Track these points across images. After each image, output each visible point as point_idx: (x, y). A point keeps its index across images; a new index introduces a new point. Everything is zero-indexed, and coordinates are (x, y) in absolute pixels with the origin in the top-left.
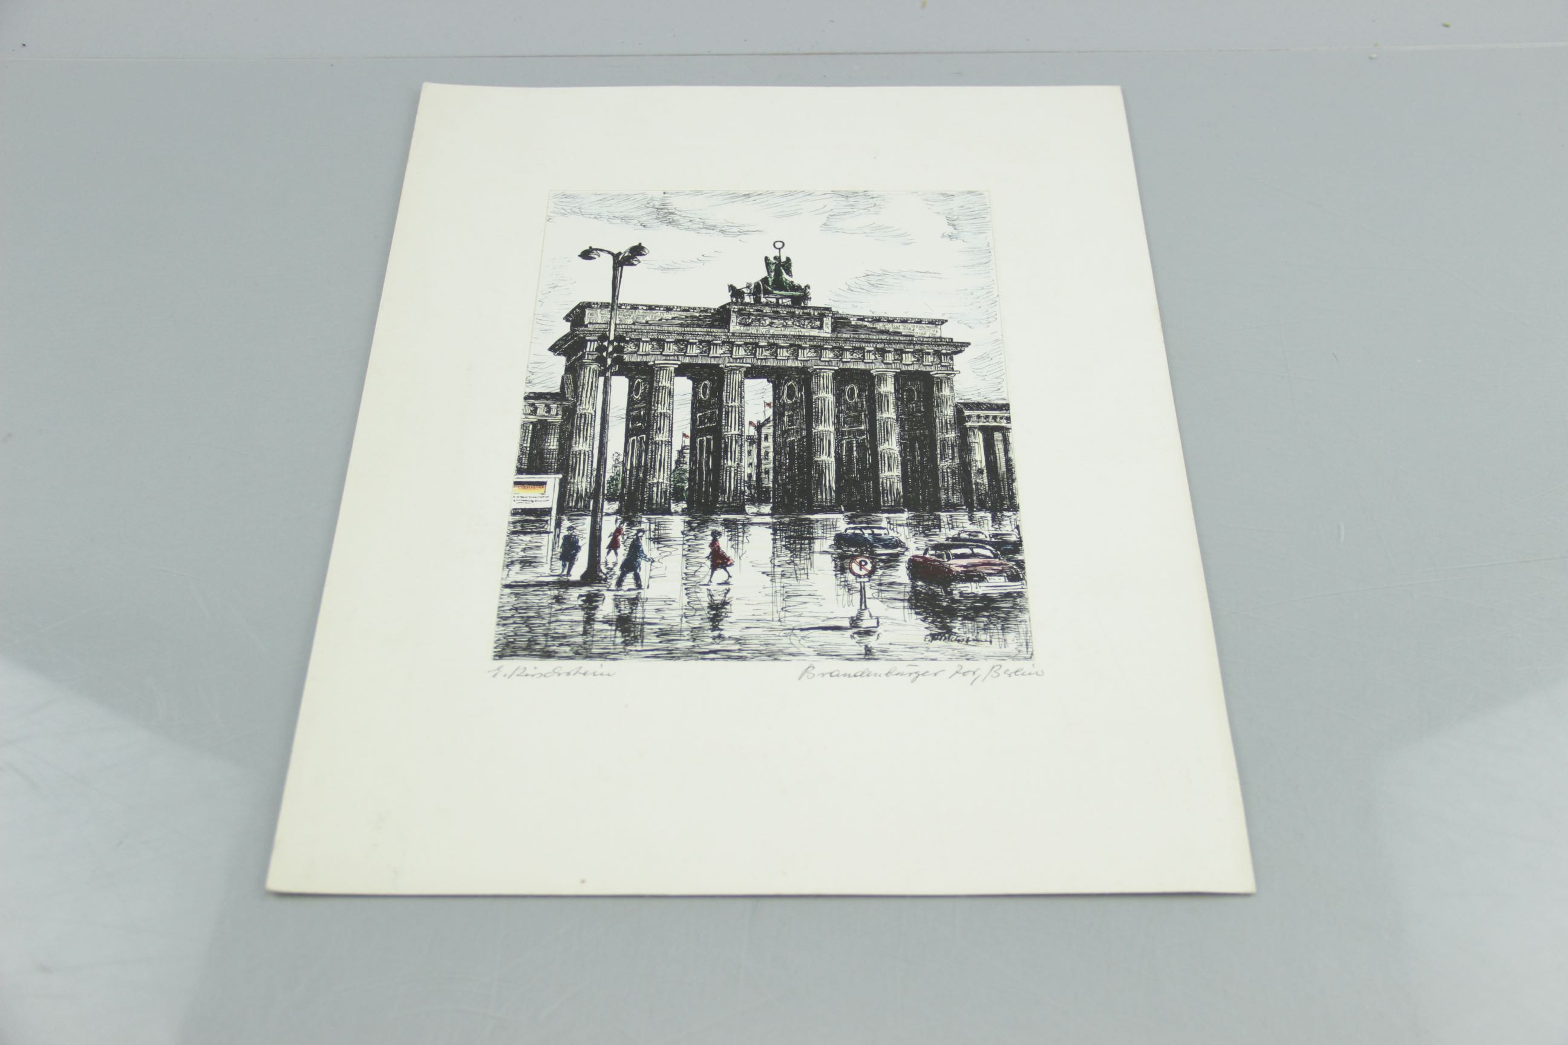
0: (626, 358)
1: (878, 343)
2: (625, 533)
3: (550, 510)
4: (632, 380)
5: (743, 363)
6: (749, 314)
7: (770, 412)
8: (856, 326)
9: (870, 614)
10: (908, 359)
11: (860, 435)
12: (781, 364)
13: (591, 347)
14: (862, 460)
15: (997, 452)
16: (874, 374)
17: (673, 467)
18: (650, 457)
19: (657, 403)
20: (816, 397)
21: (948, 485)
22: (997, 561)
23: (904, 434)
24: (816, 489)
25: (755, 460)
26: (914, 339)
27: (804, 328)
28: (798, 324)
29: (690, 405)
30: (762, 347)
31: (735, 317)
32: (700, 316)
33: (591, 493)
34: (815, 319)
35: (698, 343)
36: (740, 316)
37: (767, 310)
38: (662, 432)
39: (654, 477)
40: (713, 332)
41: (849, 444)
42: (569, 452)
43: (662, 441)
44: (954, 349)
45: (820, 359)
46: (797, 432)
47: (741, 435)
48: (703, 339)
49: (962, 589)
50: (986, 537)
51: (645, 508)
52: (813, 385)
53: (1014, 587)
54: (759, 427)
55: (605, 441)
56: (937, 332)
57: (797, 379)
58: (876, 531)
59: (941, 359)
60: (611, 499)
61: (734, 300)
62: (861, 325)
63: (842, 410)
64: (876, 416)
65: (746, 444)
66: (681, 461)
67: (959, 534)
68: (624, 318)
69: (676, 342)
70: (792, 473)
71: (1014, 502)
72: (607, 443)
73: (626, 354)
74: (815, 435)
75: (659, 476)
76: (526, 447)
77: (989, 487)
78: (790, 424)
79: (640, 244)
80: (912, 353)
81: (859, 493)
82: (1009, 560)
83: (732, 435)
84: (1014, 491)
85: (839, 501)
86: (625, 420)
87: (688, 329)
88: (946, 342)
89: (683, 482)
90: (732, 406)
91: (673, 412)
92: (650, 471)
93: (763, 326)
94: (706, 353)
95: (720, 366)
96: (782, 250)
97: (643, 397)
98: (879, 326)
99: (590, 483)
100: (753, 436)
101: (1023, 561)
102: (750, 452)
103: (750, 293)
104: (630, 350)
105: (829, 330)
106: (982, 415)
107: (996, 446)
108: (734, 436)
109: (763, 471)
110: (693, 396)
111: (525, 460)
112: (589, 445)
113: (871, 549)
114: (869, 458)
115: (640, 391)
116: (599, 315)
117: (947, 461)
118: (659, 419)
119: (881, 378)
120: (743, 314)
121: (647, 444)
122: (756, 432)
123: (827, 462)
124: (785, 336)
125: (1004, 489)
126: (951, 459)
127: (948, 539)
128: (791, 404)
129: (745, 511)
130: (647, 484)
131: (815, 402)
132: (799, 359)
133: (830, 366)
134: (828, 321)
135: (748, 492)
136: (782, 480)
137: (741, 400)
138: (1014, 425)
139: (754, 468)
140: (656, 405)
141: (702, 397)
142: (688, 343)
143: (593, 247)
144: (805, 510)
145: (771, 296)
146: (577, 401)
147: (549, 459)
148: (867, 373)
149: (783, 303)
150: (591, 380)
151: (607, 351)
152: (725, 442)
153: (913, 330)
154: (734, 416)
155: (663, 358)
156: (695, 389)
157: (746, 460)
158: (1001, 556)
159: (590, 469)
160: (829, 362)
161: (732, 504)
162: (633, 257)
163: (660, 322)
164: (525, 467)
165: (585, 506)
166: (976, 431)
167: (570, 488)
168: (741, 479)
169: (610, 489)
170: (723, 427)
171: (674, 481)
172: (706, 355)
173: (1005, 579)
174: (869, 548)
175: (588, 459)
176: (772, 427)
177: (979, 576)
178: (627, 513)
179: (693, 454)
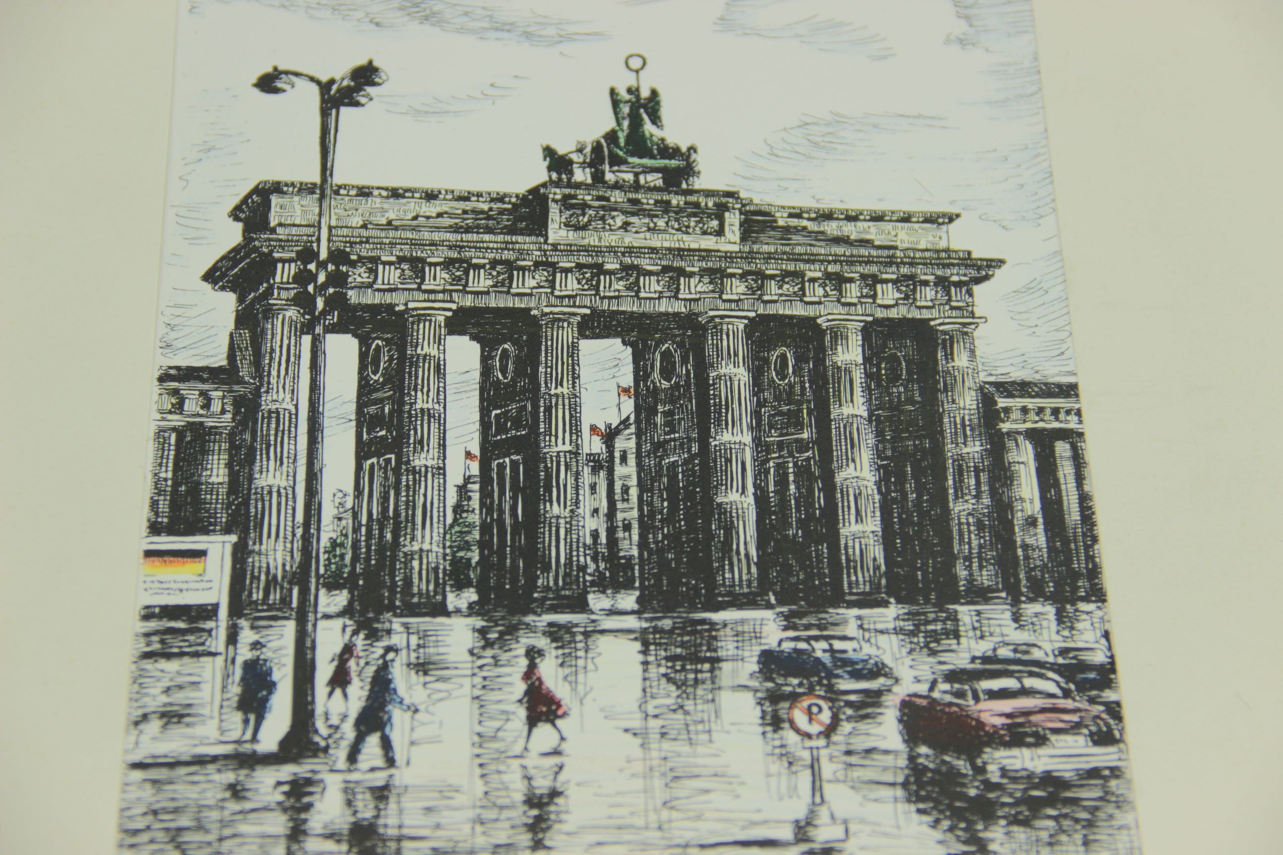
0: (353, 296)
1: (829, 262)
2: (361, 654)
3: (216, 606)
4: (364, 341)
5: (574, 306)
6: (584, 206)
7: (628, 406)
8: (787, 229)
10: (888, 294)
11: (800, 451)
12: (648, 307)
13: (284, 273)
14: (805, 500)
15: (1062, 481)
16: (824, 325)
17: (449, 520)
18: (404, 499)
19: (416, 390)
20: (714, 374)
21: (970, 548)
22: (1069, 704)
23: (885, 448)
24: (721, 560)
25: (604, 505)
26: (899, 253)
27: (687, 233)
28: (676, 226)
29: (477, 393)
30: (611, 273)
31: (558, 211)
32: (491, 209)
33: (294, 573)
34: (709, 216)
35: (488, 267)
36: (567, 209)
37: (617, 197)
38: (426, 448)
39: (412, 539)
40: (517, 243)
41: (781, 468)
42: (250, 489)
43: (426, 467)
44: (973, 273)
45: (720, 297)
46: (682, 444)
47: (576, 454)
48: (498, 257)
49: (1005, 762)
50: (1047, 654)
51: (398, 603)
52: (709, 351)
53: (1104, 756)
54: (610, 436)
55: (317, 467)
56: (940, 238)
57: (678, 339)
58: (838, 645)
59: (948, 294)
60: (333, 584)
61: (554, 176)
62: (795, 227)
63: (765, 400)
64: (829, 413)
65: (587, 470)
66: (463, 506)
67: (995, 650)
68: (346, 213)
69: (448, 264)
70: (674, 528)
71: (1097, 584)
72: (321, 470)
73: (352, 288)
74: (716, 451)
75: (423, 537)
76: (166, 480)
77: (1049, 552)
78: (667, 429)
79: (370, 62)
80: (895, 282)
81: (803, 568)
82: (1092, 701)
83: (558, 452)
84: (1097, 560)
85: (764, 584)
86: (354, 423)
87: (469, 237)
88: (959, 259)
89: (469, 550)
90: (557, 395)
91: (445, 407)
92: (406, 527)
93: (611, 230)
94: (503, 286)
95: (532, 313)
96: (641, 73)
97: (388, 379)
98: (831, 228)
99: (292, 552)
100: (599, 455)
101: (1118, 704)
102: (593, 487)
103: (584, 162)
104: (359, 279)
105: (737, 238)
106: (1030, 406)
107: (1060, 468)
108: (562, 454)
109: (620, 524)
110: (483, 374)
111: (164, 506)
112: (288, 476)
114: (819, 497)
115: (382, 364)
116: (297, 208)
117: (966, 501)
118: (419, 422)
119: (836, 333)
120: (573, 207)
121: (397, 472)
122: (604, 446)
123: (740, 506)
124: (653, 250)
125: (1078, 557)
126: (975, 497)
127: (973, 659)
128: (668, 389)
129: (588, 605)
130: (401, 554)
131: (714, 384)
132: (680, 296)
133: (740, 310)
134: (733, 220)
135: (591, 568)
136: (656, 542)
137: (574, 383)
138: (1090, 428)
139: (603, 518)
140: (413, 393)
141: (501, 377)
142: (470, 266)
143: (281, 67)
144: (700, 603)
145: (623, 168)
146: (262, 385)
147: (211, 503)
148: (810, 323)
149: (646, 183)
150: (286, 342)
151: (316, 281)
152: (546, 467)
153: (896, 236)
154: (561, 414)
155: (422, 297)
156: (485, 359)
157: (587, 503)
158: (1076, 693)
159: (289, 523)
160: (737, 301)
161: (563, 593)
162: (358, 88)
163: (415, 223)
164: (165, 520)
165: (283, 600)
166: (1020, 439)
167: (253, 562)
168: (578, 542)
169: (330, 563)
170: (542, 438)
171: (451, 547)
172: (505, 289)
173: (1086, 741)
174: (825, 677)
175: (287, 504)
176: (634, 436)
177: (1036, 735)
178: (363, 613)
179: (485, 493)
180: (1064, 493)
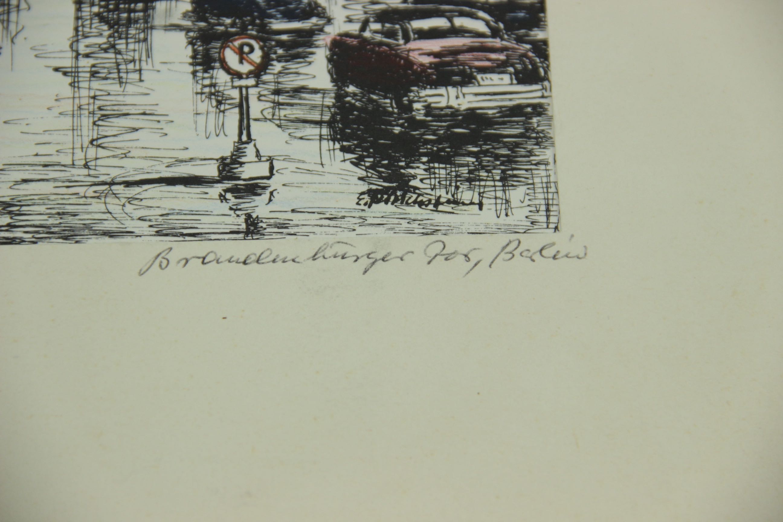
9: (258, 151)
22: (497, 43)
49: (430, 100)
82: (520, 40)
101: (545, 43)
113: (262, 20)
158: (504, 32)
173: (511, 79)
174: (258, 17)
177: (462, 73)
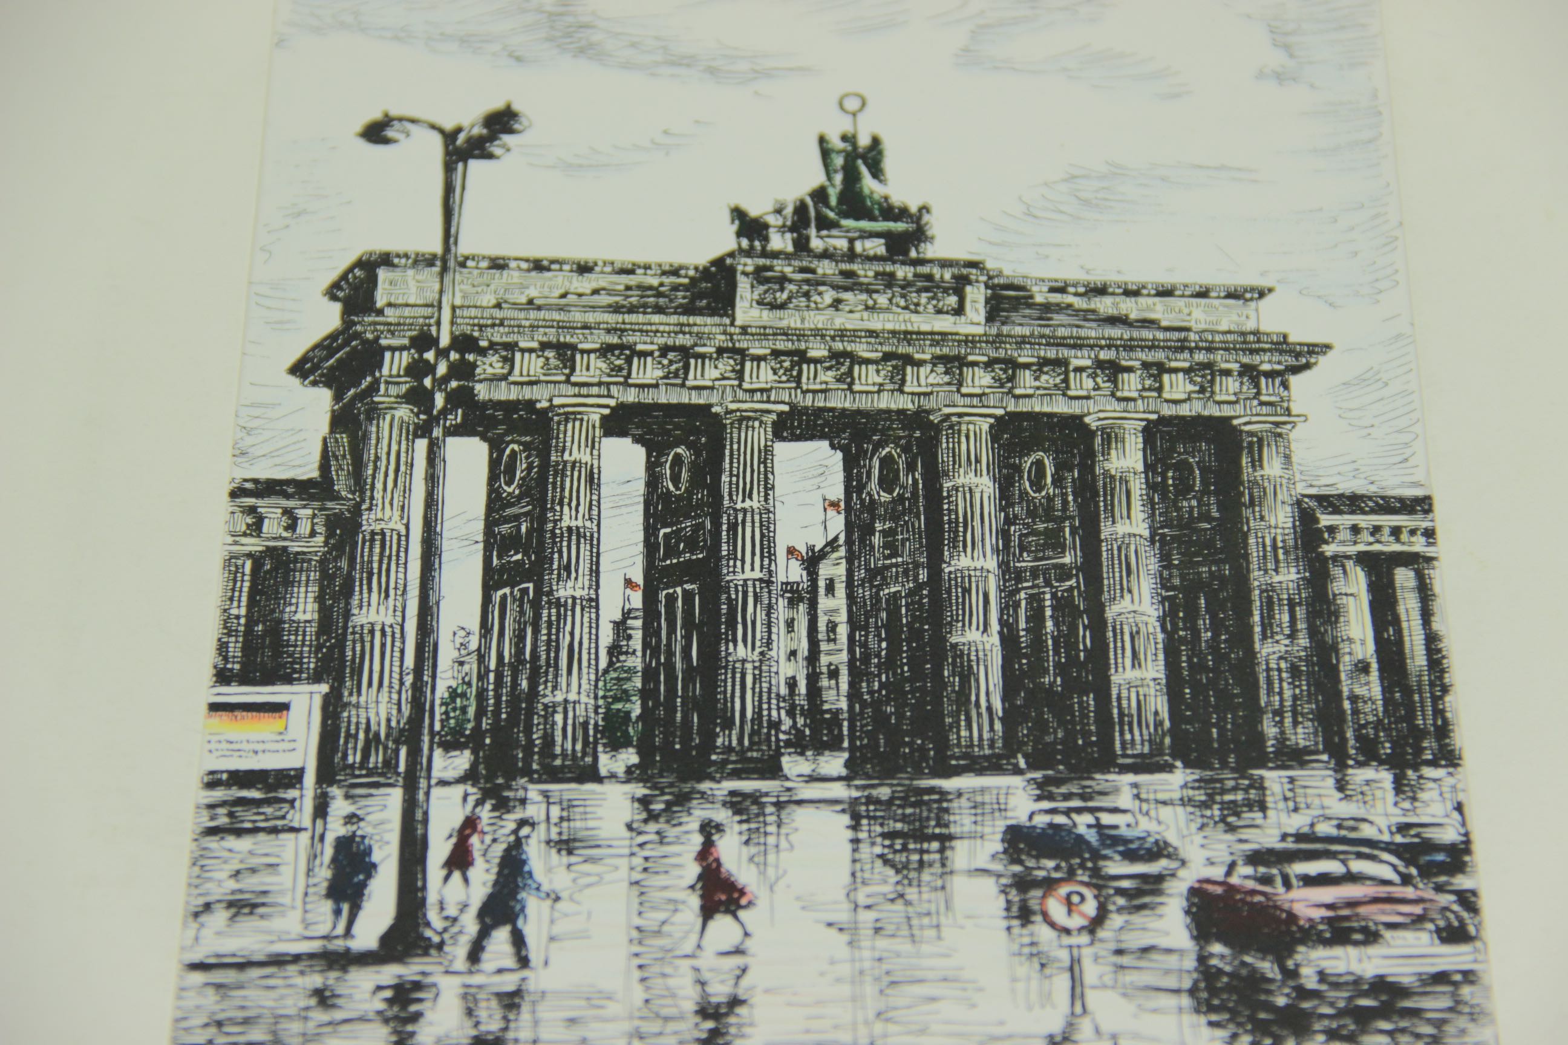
0: (482, 391)
1: (1102, 347)
2: (487, 829)
3: (300, 773)
4: (496, 446)
5: (768, 401)
6: (783, 280)
7: (837, 524)
8: (1047, 308)
9: (1096, 1027)
10: (1177, 386)
11: (1061, 580)
12: (863, 403)
13: (394, 364)
14: (1066, 640)
15: (1403, 617)
16: (1093, 426)
17: (603, 663)
18: (545, 638)
19: (561, 504)
20: (950, 484)
21: (1282, 700)
22: (1409, 892)
23: (1171, 576)
24: (956, 715)
25: (804, 647)
26: (1192, 336)
27: (917, 312)
28: (902, 304)
29: (641, 507)
30: (816, 361)
31: (748, 286)
32: (662, 285)
33: (402, 731)
34: (946, 291)
35: (657, 354)
36: (761, 283)
37: (826, 268)
38: (573, 575)
39: (555, 688)
40: (695, 325)
41: (1035, 601)
42: (345, 628)
43: (574, 598)
44: (1290, 361)
45: (958, 391)
46: (906, 573)
47: (768, 582)
48: (670, 342)
49: (1324, 964)
50: (1380, 831)
51: (535, 766)
52: (943, 456)
53: (1453, 957)
54: (812, 561)
55: (432, 600)
56: (1247, 317)
58: (1106, 819)
59: (1257, 386)
60: (450, 746)
61: (745, 243)
62: (1058, 305)
63: (1016, 516)
64: (1099, 532)
65: (782, 603)
66: (621, 647)
67: (1312, 825)
68: (474, 290)
69: (605, 351)
70: (895, 674)
71: (1448, 745)
72: (438, 603)
73: (481, 381)
74: (950, 579)
75: (568, 685)
76: (238, 617)
77: (1385, 705)
78: (887, 552)
79: (509, 105)
80: (1187, 371)
81: (1062, 723)
82: (1439, 889)
83: (745, 581)
84: (1449, 715)
85: (1012, 744)
86: (481, 546)
87: (633, 318)
88: (1272, 343)
89: (628, 700)
90: (744, 510)
91: (599, 525)
92: (547, 673)
93: (817, 309)
94: (678, 377)
95: (714, 410)
96: (861, 117)
97: (526, 491)
98: (1105, 305)
99: (399, 704)
100: (798, 584)
101: (1474, 893)
102: (790, 624)
103: (784, 226)
104: (490, 370)
105: (981, 317)
106: (1363, 525)
107: (1401, 602)
108: (750, 583)
109: (824, 670)
110: (648, 484)
111: (235, 649)
112: (395, 611)
113: (1094, 862)
114: (1084, 637)
115: (518, 473)
116: (412, 284)
117: (1277, 642)
118: (565, 544)
119: (1109, 435)
120: (768, 280)
121: (536, 605)
122: (805, 573)
123: (980, 647)
124: (872, 333)
125: (1423, 711)
126: (1289, 636)
127: (1284, 837)
128: (889, 503)
129: (781, 769)
130: (540, 706)
131: (949, 496)
132: (907, 389)
133: (983, 406)
134: (976, 296)
135: (787, 723)
136: (871, 692)
137: (766, 495)
138: (1445, 550)
139: (802, 663)
140: (558, 508)
141: (671, 488)
142: (632, 353)
143: (394, 112)
144: (928, 766)
145: (834, 232)
146: (363, 501)
147: (296, 646)
148: (1075, 422)
149: (864, 250)
150: (394, 448)
151: (434, 374)
152: (729, 598)
153: (1189, 314)
154: (749, 533)
155: (573, 391)
156: (652, 467)
157: (782, 643)
158: (1418, 879)
159: (396, 669)
160: (980, 396)
161: (749, 754)
162: (492, 137)
163: (563, 301)
164: (237, 666)
165: (387, 763)
166: (1349, 564)
167: (349, 717)
168: (769, 692)
169: (448, 718)
170: (724, 562)
171: (604, 697)
172: (679, 381)
173: (1432, 939)
174: (1090, 859)
175: (393, 645)
176: (844, 561)
177: (1364, 930)
178: (490, 778)
179: (650, 631)
180: (1406, 633)
